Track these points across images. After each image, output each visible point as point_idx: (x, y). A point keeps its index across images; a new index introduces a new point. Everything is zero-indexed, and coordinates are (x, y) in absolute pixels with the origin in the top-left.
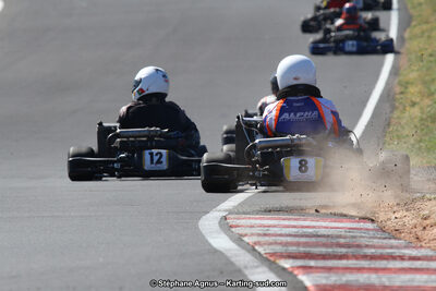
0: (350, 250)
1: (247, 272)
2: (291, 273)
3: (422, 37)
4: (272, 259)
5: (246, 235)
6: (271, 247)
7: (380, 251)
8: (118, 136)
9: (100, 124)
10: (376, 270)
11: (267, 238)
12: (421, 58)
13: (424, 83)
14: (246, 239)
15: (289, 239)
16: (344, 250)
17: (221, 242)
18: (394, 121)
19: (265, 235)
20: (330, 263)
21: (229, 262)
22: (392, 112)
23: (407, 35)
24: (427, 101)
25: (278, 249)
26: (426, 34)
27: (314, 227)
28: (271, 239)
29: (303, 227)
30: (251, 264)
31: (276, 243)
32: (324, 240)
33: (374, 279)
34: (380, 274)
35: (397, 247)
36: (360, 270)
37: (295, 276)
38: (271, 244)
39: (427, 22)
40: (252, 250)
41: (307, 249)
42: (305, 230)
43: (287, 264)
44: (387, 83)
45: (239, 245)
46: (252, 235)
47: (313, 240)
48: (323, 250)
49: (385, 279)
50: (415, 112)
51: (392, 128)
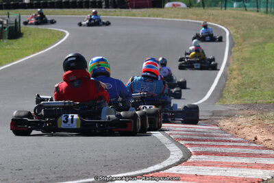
0: (209, 138)
1: (167, 146)
2: (185, 146)
3: (238, 51)
4: (177, 140)
6: (176, 136)
7: (221, 138)
10: (219, 146)
12: (238, 60)
13: (239, 70)
14: (166, 132)
15: (184, 133)
16: (206, 138)
18: (226, 85)
19: (174, 130)
20: (200, 143)
21: (159, 141)
22: (226, 81)
23: (232, 50)
24: (240, 78)
25: (179, 136)
26: (240, 50)
27: (194, 128)
28: (177, 132)
29: (189, 128)
30: (168, 142)
31: (178, 134)
32: (198, 133)
33: (218, 149)
34: (221, 148)
35: (228, 137)
36: (213, 146)
37: (186, 148)
38: (176, 134)
39: (241, 45)
40: (169, 136)
41: (191, 137)
43: (183, 143)
44: (224, 69)
47: (194, 133)
48: (198, 137)
49: (223, 150)
50: (235, 81)
51: (226, 88)
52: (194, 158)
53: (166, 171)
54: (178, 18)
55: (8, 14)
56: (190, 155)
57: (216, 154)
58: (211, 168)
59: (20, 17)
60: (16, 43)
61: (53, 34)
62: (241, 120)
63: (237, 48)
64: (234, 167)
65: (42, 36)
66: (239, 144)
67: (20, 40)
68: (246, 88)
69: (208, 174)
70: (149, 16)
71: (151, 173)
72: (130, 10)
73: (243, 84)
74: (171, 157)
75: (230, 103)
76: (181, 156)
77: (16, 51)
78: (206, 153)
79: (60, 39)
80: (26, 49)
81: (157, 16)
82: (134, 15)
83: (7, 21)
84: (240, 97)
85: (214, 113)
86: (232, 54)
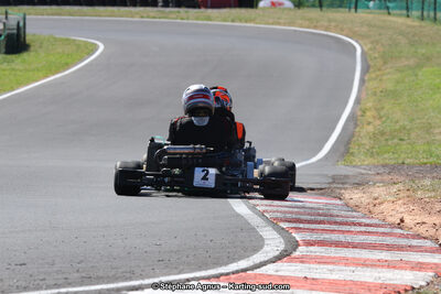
0: (326, 218)
1: (258, 230)
2: (287, 231)
3: (375, 79)
4: (275, 222)
5: (258, 205)
6: (274, 214)
7: (345, 219)
10: (343, 232)
11: (272, 208)
12: (375, 94)
13: (377, 110)
14: (258, 208)
15: (287, 209)
16: (322, 218)
18: (356, 134)
19: (271, 206)
20: (313, 226)
21: (247, 223)
22: (355, 128)
24: (378, 122)
25: (279, 215)
26: (379, 78)
27: (303, 202)
28: (275, 209)
30: (261, 224)
31: (277, 211)
32: (309, 211)
33: (341, 237)
34: (346, 235)
35: (357, 217)
36: (333, 231)
37: (290, 234)
38: (274, 212)
39: (379, 70)
40: (262, 214)
41: (298, 216)
42: (297, 203)
43: (284, 225)
44: (353, 108)
45: (253, 212)
46: (262, 206)
47: (302, 210)
48: (309, 217)
49: (349, 238)
50: (370, 128)
51: (355, 139)
52: (302, 250)
53: (257, 271)
54: (279, 24)
55: (6, 13)
56: (296, 245)
57: (338, 244)
58: (330, 267)
59: (25, 19)
60: (18, 61)
61: (78, 46)
62: (379, 191)
63: (373, 75)
64: (367, 266)
65: (60, 50)
66: (375, 229)
67: (25, 55)
68: (387, 140)
69: (325, 276)
70: (233, 21)
71: (233, 273)
72: (203, 10)
73: (383, 133)
74: (266, 248)
75: (361, 163)
76: (282, 247)
77: (18, 73)
78: (321, 243)
79: (90, 54)
80: (33, 70)
81: (246, 22)
82: (209, 19)
83: (4, 24)
84: (378, 154)
85: (335, 179)
86: (366, 84)
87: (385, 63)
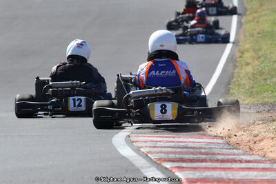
0: (208, 156)
1: (143, 171)
2: (171, 171)
3: (250, 21)
4: (159, 162)
5: (142, 147)
6: (158, 155)
7: (227, 157)
8: (51, 87)
9: (38, 78)
10: (224, 169)
11: (156, 149)
12: (252, 35)
13: (255, 50)
14: (142, 150)
15: (169, 150)
16: (204, 157)
17: (126, 152)
18: (235, 75)
19: (154, 147)
20: (196, 165)
21: (131, 164)
22: (234, 69)
24: (256, 62)
25: (163, 156)
26: (256, 20)
27: (185, 142)
28: (159, 150)
29: (178, 142)
30: (145, 165)
31: (161, 152)
32: (191, 150)
33: (223, 174)
34: (227, 172)
35: (238, 155)
36: (215, 169)
37: (174, 173)
38: (158, 153)
39: (256, 12)
40: (146, 156)
41: (181, 156)
42: (180, 144)
43: (168, 165)
44: (232, 50)
45: (138, 153)
46: (146, 147)
47: (185, 150)
48: (191, 157)
49: (230, 175)
50: (249, 69)
51: (234, 79)
62: (259, 128)
68: (266, 79)
73: (261, 73)
84: (257, 93)
86: (244, 27)
87: (261, 5)
